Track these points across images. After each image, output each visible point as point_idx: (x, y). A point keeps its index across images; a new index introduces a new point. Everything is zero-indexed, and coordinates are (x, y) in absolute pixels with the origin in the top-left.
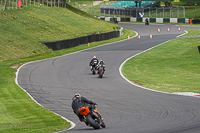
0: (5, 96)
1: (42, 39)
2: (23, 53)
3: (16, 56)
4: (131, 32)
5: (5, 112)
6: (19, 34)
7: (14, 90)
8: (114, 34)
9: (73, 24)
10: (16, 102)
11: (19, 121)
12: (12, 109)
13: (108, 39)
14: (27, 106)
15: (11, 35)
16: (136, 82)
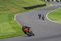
0: (11, 24)
1: (23, 6)
2: (17, 11)
3: (15, 11)
4: (50, 4)
5: (11, 29)
6: (16, 5)
7: (14, 22)
8: (45, 5)
9: (32, 2)
10: (15, 26)
11: (16, 32)
12: (14, 28)
13: (43, 6)
14: (18, 27)
15: (13, 5)
16: (51, 20)
